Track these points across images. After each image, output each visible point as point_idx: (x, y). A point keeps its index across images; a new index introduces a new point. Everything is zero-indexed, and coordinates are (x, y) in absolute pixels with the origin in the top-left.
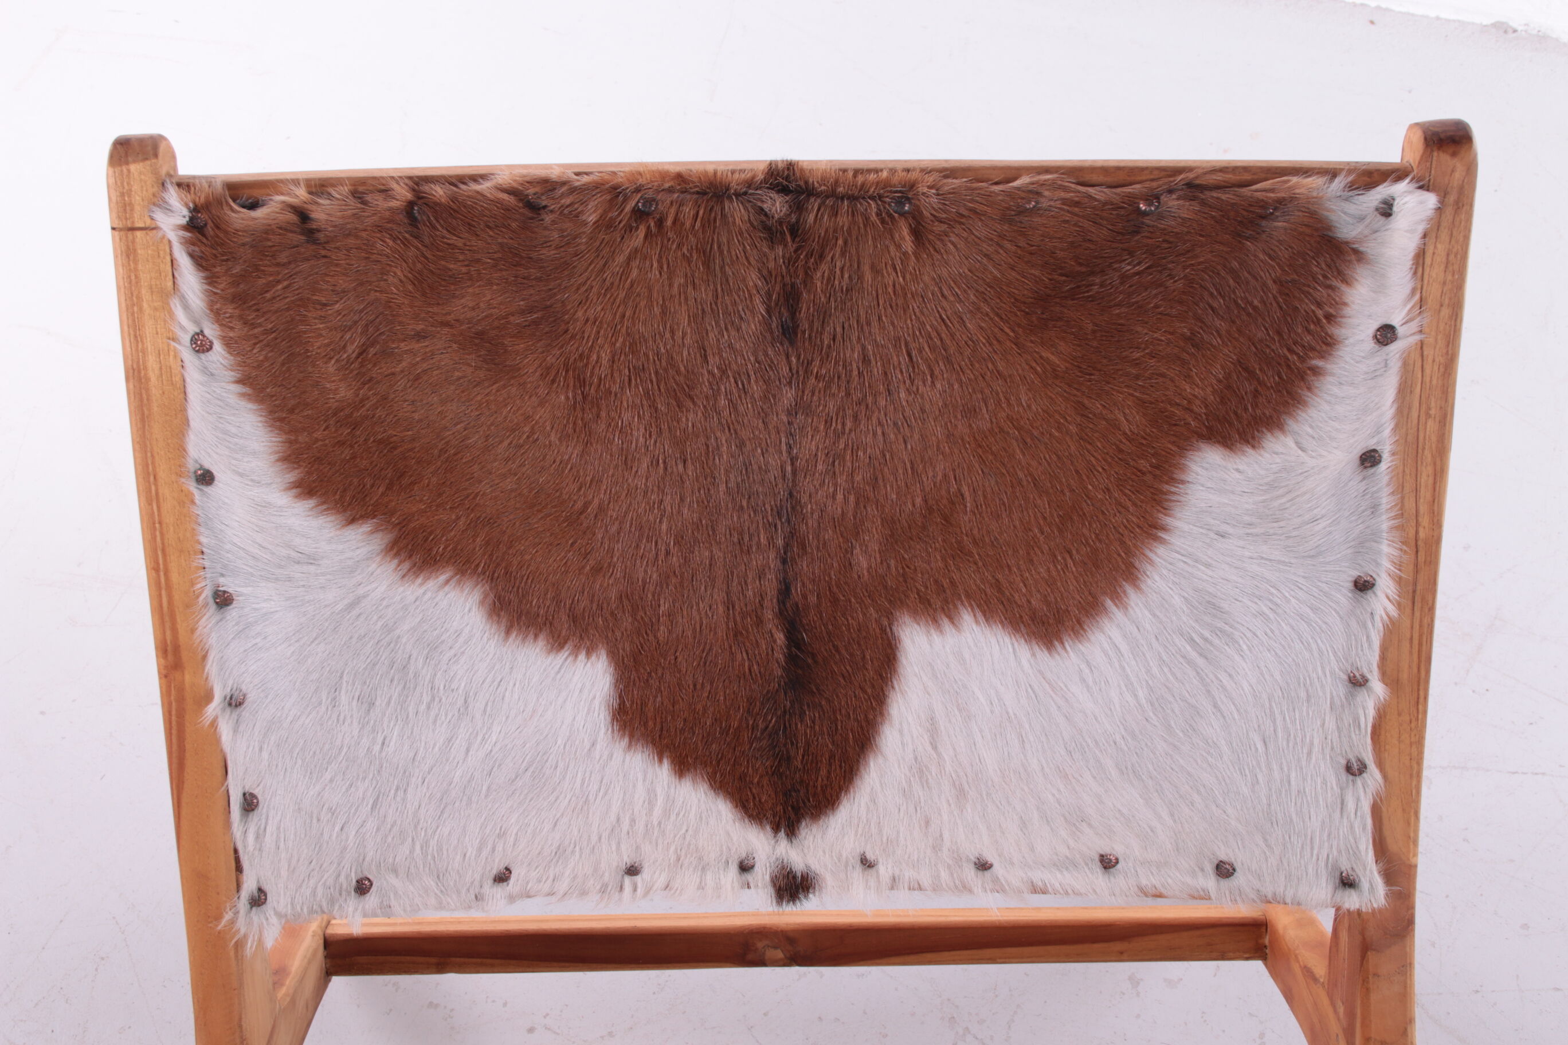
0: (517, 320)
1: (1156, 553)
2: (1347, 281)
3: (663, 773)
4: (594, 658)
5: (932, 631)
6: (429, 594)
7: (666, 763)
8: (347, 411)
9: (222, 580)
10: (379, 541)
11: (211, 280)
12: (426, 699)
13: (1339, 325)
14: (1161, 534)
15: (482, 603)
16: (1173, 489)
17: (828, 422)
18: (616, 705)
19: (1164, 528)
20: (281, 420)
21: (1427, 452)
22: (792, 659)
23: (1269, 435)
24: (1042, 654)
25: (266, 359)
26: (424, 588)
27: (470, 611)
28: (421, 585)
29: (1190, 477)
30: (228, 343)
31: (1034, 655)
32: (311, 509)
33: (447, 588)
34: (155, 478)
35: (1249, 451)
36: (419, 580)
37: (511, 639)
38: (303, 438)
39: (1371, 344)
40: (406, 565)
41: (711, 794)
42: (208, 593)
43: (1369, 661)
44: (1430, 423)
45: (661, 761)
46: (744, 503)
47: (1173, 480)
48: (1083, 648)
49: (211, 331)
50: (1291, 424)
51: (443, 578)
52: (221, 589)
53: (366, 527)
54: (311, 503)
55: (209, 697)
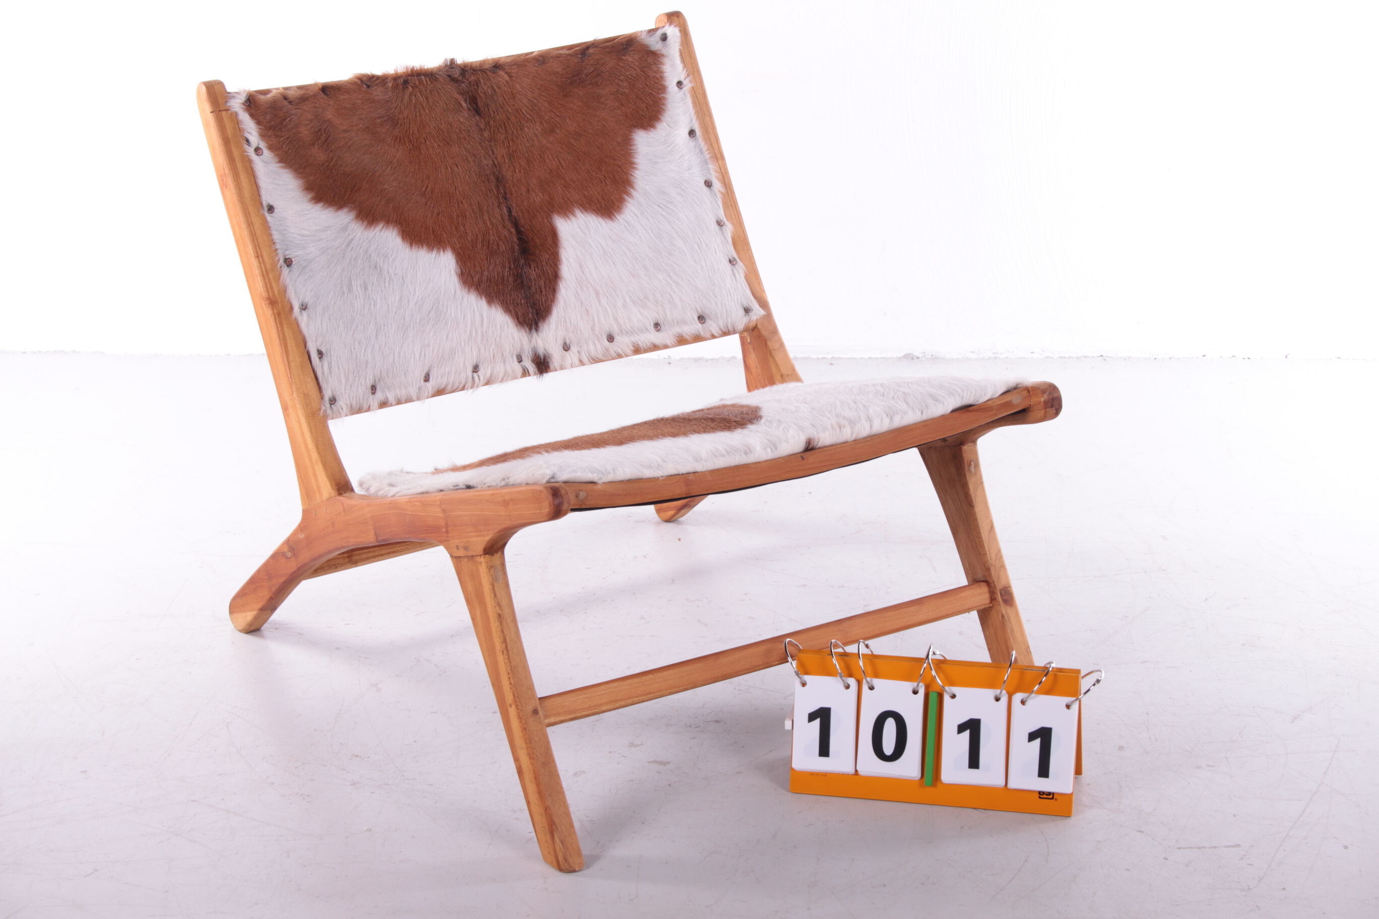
0: (378, 121)
1: (637, 174)
2: (662, 64)
3: (483, 303)
4: (446, 252)
5: (567, 220)
6: (378, 234)
7: (483, 298)
8: (327, 164)
9: (287, 252)
10: (352, 215)
11: (258, 123)
12: (388, 280)
13: (664, 81)
14: (634, 166)
15: (399, 234)
16: (633, 148)
17: (503, 142)
18: (460, 272)
19: (634, 163)
20: (301, 173)
21: (710, 129)
22: (520, 239)
23: (656, 123)
24: (610, 222)
25: (289, 149)
26: (375, 231)
27: (395, 238)
28: (374, 229)
29: (636, 142)
30: (271, 148)
31: (606, 223)
32: (322, 207)
33: (383, 230)
34: (249, 214)
35: (652, 129)
36: (372, 228)
37: (413, 247)
38: (312, 178)
39: (676, 88)
40: (366, 223)
41: (503, 312)
42: (282, 261)
43: (721, 214)
44: (706, 117)
45: (481, 298)
46: (484, 179)
47: (631, 145)
48: (622, 216)
49: (262, 145)
50: (662, 118)
51: (381, 226)
52: (287, 257)
53: (345, 210)
54: (320, 205)
55: (291, 309)
